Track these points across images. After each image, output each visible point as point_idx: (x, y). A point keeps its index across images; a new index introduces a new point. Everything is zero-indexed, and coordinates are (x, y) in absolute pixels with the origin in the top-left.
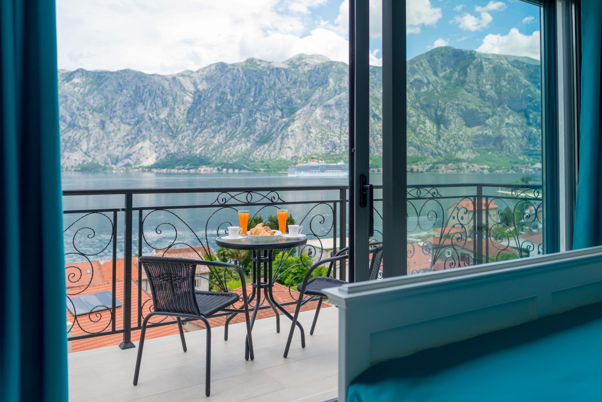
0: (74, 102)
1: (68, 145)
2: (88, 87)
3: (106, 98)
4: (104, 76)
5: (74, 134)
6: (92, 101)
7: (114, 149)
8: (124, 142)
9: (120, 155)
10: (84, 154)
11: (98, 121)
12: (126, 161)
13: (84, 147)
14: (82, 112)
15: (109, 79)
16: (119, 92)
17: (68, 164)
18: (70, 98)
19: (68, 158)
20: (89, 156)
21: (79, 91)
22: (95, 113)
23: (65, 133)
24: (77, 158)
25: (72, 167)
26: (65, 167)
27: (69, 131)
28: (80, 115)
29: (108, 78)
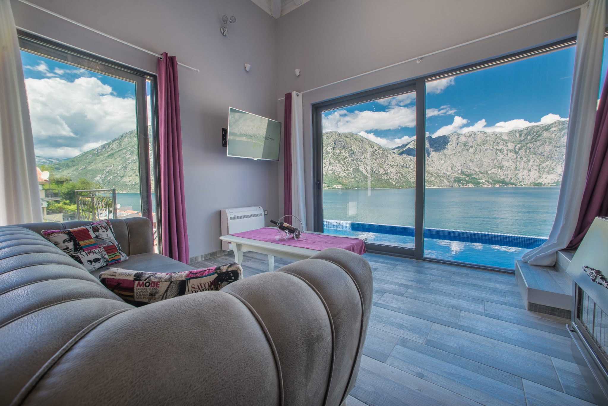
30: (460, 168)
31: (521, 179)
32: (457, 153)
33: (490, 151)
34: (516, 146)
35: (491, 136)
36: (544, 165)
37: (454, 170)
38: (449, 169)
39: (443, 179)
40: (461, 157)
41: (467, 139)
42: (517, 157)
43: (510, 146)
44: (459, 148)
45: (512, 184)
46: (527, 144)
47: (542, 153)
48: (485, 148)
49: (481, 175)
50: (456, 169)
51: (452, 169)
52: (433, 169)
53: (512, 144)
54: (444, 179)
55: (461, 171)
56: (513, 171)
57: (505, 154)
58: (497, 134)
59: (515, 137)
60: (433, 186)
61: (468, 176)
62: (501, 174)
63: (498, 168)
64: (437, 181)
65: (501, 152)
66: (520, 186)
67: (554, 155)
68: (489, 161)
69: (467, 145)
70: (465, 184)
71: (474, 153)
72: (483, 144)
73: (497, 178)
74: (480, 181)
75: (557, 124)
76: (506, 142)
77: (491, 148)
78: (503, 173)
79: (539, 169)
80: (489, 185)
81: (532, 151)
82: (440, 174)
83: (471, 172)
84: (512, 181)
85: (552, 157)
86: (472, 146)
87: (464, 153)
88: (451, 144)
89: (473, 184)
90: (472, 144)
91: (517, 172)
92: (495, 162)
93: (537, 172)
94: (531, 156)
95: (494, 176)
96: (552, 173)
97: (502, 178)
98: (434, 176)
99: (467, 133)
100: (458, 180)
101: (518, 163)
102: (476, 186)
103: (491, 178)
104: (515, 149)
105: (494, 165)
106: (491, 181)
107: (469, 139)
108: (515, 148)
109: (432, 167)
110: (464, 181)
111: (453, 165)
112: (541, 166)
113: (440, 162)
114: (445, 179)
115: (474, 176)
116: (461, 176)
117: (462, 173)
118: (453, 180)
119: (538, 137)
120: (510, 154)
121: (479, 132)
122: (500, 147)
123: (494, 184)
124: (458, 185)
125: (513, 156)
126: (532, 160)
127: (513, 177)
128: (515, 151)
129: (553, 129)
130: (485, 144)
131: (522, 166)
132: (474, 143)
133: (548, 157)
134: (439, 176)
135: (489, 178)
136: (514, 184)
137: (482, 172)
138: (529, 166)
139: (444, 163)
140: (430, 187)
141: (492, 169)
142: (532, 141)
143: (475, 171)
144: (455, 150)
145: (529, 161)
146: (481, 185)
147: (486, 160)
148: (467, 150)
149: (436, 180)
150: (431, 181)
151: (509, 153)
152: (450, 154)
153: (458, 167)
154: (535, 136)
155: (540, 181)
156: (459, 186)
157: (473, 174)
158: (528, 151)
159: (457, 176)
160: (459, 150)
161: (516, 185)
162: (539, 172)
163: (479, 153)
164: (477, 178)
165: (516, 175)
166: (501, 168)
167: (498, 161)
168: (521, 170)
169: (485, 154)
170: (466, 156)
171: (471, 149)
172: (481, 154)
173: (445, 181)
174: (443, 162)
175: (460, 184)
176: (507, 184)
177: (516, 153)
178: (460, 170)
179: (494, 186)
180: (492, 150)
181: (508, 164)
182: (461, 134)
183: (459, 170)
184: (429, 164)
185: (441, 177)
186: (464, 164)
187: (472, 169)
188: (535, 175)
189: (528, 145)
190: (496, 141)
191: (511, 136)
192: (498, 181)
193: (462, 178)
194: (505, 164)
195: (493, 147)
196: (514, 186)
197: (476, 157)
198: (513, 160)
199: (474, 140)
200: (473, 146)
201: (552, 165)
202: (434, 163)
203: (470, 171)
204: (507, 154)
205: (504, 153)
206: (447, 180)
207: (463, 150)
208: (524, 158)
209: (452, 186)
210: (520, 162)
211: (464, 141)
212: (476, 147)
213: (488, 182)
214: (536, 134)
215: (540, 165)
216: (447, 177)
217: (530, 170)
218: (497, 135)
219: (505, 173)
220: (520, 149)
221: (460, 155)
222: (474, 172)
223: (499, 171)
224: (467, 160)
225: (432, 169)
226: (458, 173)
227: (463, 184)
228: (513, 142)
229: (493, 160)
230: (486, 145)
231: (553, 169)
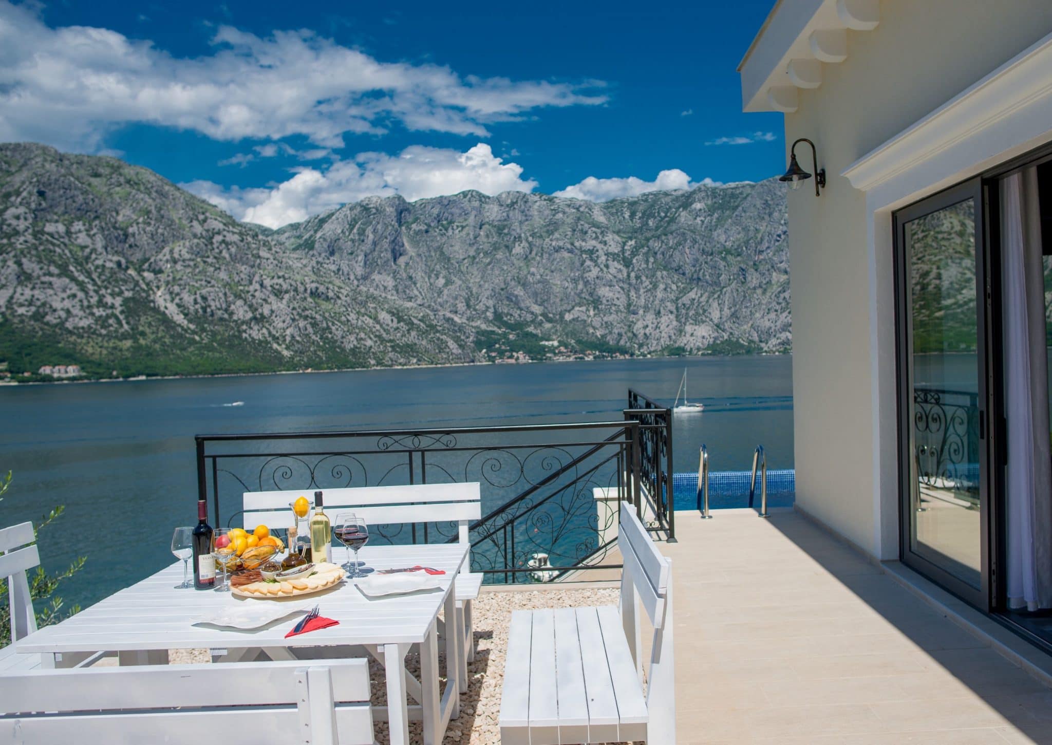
0: (696, 242)
1: (691, 313)
2: (716, 215)
3: (746, 229)
4: (741, 193)
5: (699, 295)
6: (722, 238)
7: (763, 317)
8: (779, 303)
9: (772, 325)
10: (715, 327)
11: (735, 270)
12: (784, 336)
13: (715, 315)
14: (709, 258)
15: (749, 198)
16: (766, 217)
17: (692, 345)
18: (689, 235)
19: (692, 335)
20: (724, 331)
21: (703, 222)
22: (729, 258)
23: (685, 294)
24: (706, 335)
25: (698, 349)
26: (689, 349)
27: (692, 289)
28: (706, 263)
29: (748, 195)
30: (491, 303)
31: (641, 336)
32: (482, 255)
33: (566, 255)
34: (625, 244)
35: (567, 210)
36: (686, 300)
37: (475, 310)
38: (461, 306)
39: (444, 337)
40: (492, 269)
41: (505, 214)
42: (629, 276)
43: (612, 243)
44: (485, 240)
45: (623, 351)
46: (648, 240)
47: (680, 267)
48: (554, 243)
49: (548, 325)
50: (481, 307)
51: (468, 306)
52: (415, 305)
53: (617, 238)
54: (448, 339)
55: (495, 312)
56: (624, 315)
57: (602, 266)
58: (580, 206)
59: (621, 218)
60: (415, 360)
61: (512, 327)
62: (597, 322)
63: (589, 304)
64: (429, 346)
65: (591, 260)
66: (641, 357)
67: (704, 275)
68: (567, 284)
69: (506, 231)
70: (508, 354)
71: (527, 257)
72: (547, 231)
73: (588, 333)
74: (547, 343)
75: (703, 194)
76: (602, 232)
77: (569, 246)
78: (599, 319)
79: (677, 309)
80: (569, 356)
81: (660, 261)
82: (435, 322)
83: (520, 316)
84: (622, 342)
85: (699, 279)
86: (520, 237)
87: (500, 255)
88: (463, 227)
89: (529, 352)
90: (518, 231)
91: (632, 318)
92: (580, 286)
93: (672, 317)
94: (659, 274)
95: (579, 327)
96: (703, 322)
97: (598, 334)
98: (418, 328)
99: (504, 196)
100: (486, 341)
101: (633, 293)
102: (536, 359)
103: (573, 334)
104: (623, 254)
105: (579, 295)
106: (573, 341)
107: (511, 214)
108: (623, 251)
109: (410, 299)
110: (504, 343)
111: (472, 294)
112: (680, 301)
113: (432, 281)
114: (453, 338)
115: (531, 329)
116: (495, 329)
117: (498, 317)
118: (473, 342)
119: (669, 223)
120: (615, 266)
122: (591, 244)
123: (583, 352)
124: (489, 356)
125: (620, 271)
126: (662, 286)
127: (623, 331)
128: (624, 259)
129: (698, 206)
130: (552, 233)
131: (642, 301)
132: (524, 228)
133: (692, 279)
134: (432, 327)
135: (567, 335)
136: (626, 352)
137: (551, 315)
138: (657, 302)
139: (446, 285)
140: (405, 365)
141: (573, 308)
142: (659, 232)
143: (532, 313)
144: (475, 248)
145: (655, 287)
146: (549, 355)
147: (558, 282)
148: (507, 247)
149: (424, 342)
150: (408, 345)
151: (610, 263)
152: (462, 257)
153: (486, 302)
154: (663, 219)
155: (682, 342)
156: (492, 359)
157: (527, 324)
158: (652, 260)
159: (484, 327)
160: (486, 247)
161: (632, 355)
162: (677, 317)
163: (538, 258)
164: (535, 336)
165: (630, 326)
166: (596, 302)
167: (586, 283)
168: (641, 312)
169: (555, 263)
170: (505, 268)
171: (517, 244)
172: (544, 261)
173: (452, 344)
174: (441, 281)
175: (493, 354)
176: (611, 351)
177: (627, 263)
178: (492, 310)
179: (581, 358)
180: (571, 251)
181: (611, 294)
182: (489, 198)
183: (488, 308)
184: (400, 288)
185: (438, 331)
186: (502, 289)
187: (522, 305)
188: (671, 327)
189: (651, 243)
190: (580, 227)
191: (612, 214)
192: (591, 343)
193: (498, 334)
194: (604, 292)
195: (572, 244)
196: (627, 357)
197: (533, 270)
198: (621, 284)
199: (524, 218)
200: (523, 235)
201: (701, 300)
202: (415, 284)
203: (518, 312)
204: (607, 266)
205: (599, 261)
206: (457, 340)
207: (496, 247)
208: (644, 278)
209: (473, 361)
210: (637, 290)
211: (499, 218)
212: (530, 239)
213: (566, 347)
214: (666, 216)
215: (677, 299)
216: (457, 331)
217: (659, 312)
218: (581, 209)
219: (605, 319)
220: (634, 253)
221: (489, 264)
222: (529, 317)
223: (592, 313)
224: (509, 278)
225: (409, 305)
226: (486, 320)
227: (501, 353)
228: (618, 232)
229: (575, 281)
230: (556, 235)
231: (705, 311)
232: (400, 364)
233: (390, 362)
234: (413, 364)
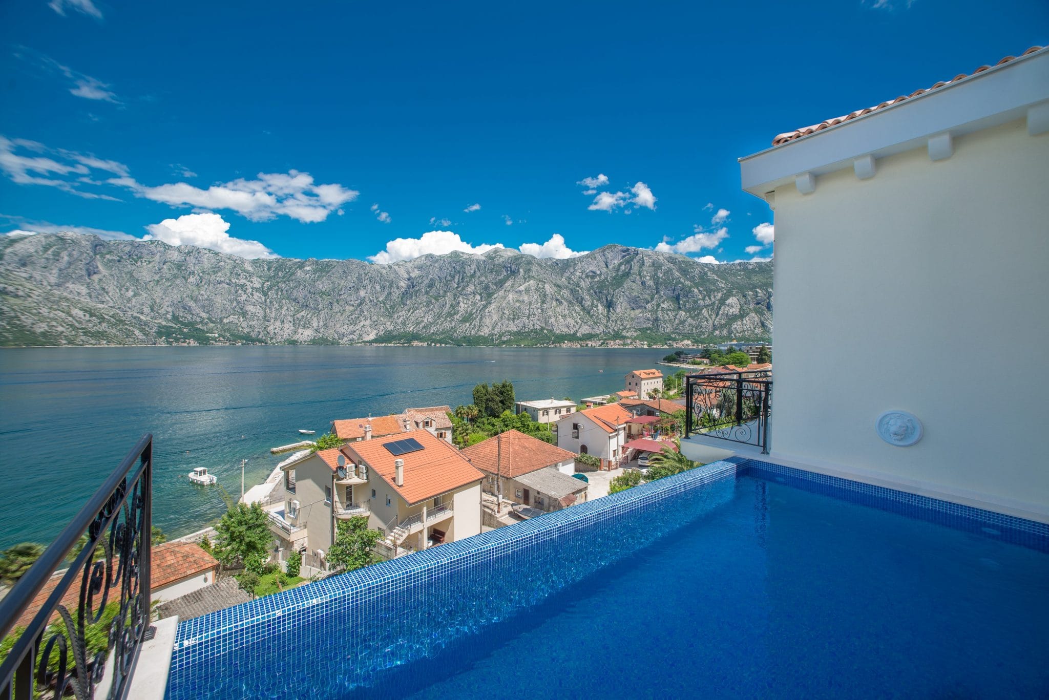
0: (306, 287)
1: (302, 323)
2: (317, 274)
3: (333, 283)
4: (332, 265)
5: (306, 314)
6: (321, 286)
7: (341, 327)
8: (349, 321)
9: (345, 331)
10: (315, 331)
11: (327, 302)
12: (351, 337)
13: (315, 325)
14: (313, 296)
15: (336, 268)
16: (344, 278)
17: (302, 340)
18: (302, 283)
19: (302, 334)
20: (319, 333)
21: (310, 277)
22: (324, 296)
23: (299, 313)
24: (310, 334)
25: (305, 342)
26: (300, 342)
27: (303, 311)
28: (311, 298)
29: (335, 266)
30: (170, 309)
31: (272, 334)
32: (164, 280)
33: (226, 286)
34: (264, 283)
35: (227, 261)
36: (299, 316)
37: (157, 313)
38: (147, 310)
39: (131, 328)
40: (172, 289)
41: (183, 258)
42: (266, 301)
43: (256, 282)
44: (167, 271)
45: (261, 341)
46: (278, 283)
47: (296, 299)
48: (217, 279)
49: (212, 325)
50: (162, 311)
51: (152, 310)
52: (106, 307)
53: (259, 280)
54: (135, 330)
55: (173, 315)
56: (262, 321)
57: (249, 294)
58: (236, 260)
59: (262, 269)
60: (105, 342)
61: (186, 325)
62: (245, 325)
63: (240, 315)
64: (118, 333)
65: (242, 290)
66: (272, 345)
67: (310, 304)
68: (225, 302)
69: (183, 268)
70: (182, 340)
71: (198, 285)
72: (213, 271)
73: (238, 331)
74: (210, 335)
75: (311, 263)
76: (250, 276)
77: (228, 281)
78: (246, 323)
79: (294, 320)
80: (226, 343)
81: (285, 294)
82: (124, 318)
83: (192, 319)
84: (260, 336)
85: (307, 306)
86: (194, 272)
87: (178, 281)
88: (150, 262)
89: (197, 339)
90: (193, 269)
91: (267, 323)
92: (235, 304)
93: (291, 324)
94: (284, 301)
95: (232, 326)
96: (309, 328)
97: (245, 331)
98: (109, 321)
99: (183, 247)
100: (166, 332)
101: (268, 310)
102: (203, 344)
103: (229, 330)
104: (263, 289)
105: (233, 309)
106: (228, 335)
107: (188, 258)
108: (263, 287)
109: (103, 302)
110: (179, 334)
111: (155, 302)
112: (295, 316)
113: (122, 292)
114: (138, 329)
115: (200, 326)
116: (173, 325)
117: (175, 318)
118: (155, 332)
119: (291, 275)
120: (257, 295)
121: (205, 249)
122: (242, 281)
123: (234, 340)
124: (167, 341)
125: (260, 298)
126: (285, 308)
127: (261, 330)
128: (263, 292)
129: (308, 268)
130: (217, 272)
131: (273, 315)
132: (197, 267)
133: (303, 305)
134: (122, 322)
135: (224, 331)
136: (263, 342)
137: (214, 319)
138: (282, 316)
139: (135, 296)
140: (96, 344)
141: (229, 316)
142: (285, 280)
143: (201, 317)
144: (159, 275)
145: (281, 308)
146: (211, 342)
147: (219, 300)
148: (184, 277)
149: (114, 331)
150: (99, 332)
151: (254, 293)
152: (148, 280)
153: (166, 308)
154: (287, 273)
155: (295, 338)
156: (168, 342)
157: (197, 323)
158: (280, 293)
159: (164, 323)
160: (168, 276)
161: (266, 343)
162: (293, 324)
163: (206, 286)
164: (203, 330)
165: (265, 328)
166: (244, 314)
167: (238, 303)
168: (272, 321)
169: (218, 290)
170: (182, 289)
171: (191, 277)
172: (210, 288)
173: (137, 332)
174: (130, 293)
175: (171, 340)
176: (253, 341)
177: (265, 294)
178: (171, 313)
179: (233, 344)
180: (229, 284)
181: (254, 310)
182: (172, 247)
183: (167, 312)
184: (93, 294)
185: (127, 324)
186: (179, 302)
187: (194, 312)
188: (290, 329)
189: (280, 284)
190: (235, 271)
191: (257, 267)
192: (240, 336)
193: (175, 328)
194: (250, 308)
195: (230, 280)
196: (263, 344)
197: (202, 292)
198: (261, 305)
199: (197, 262)
200: (196, 272)
201: (308, 316)
202: (107, 293)
203: (191, 316)
204: (252, 295)
205: (247, 291)
206: (142, 330)
207: (175, 277)
208: (275, 303)
209: (155, 344)
210: (270, 309)
211: (178, 259)
212: (201, 274)
213: (224, 337)
214: (289, 271)
215: (294, 315)
216: (143, 326)
217: (283, 321)
218: (237, 262)
219: (250, 323)
220: (270, 288)
221: (170, 286)
222: (198, 320)
223: (241, 319)
224: (185, 296)
225: (101, 306)
226: (166, 319)
227: (177, 340)
228: (260, 277)
229: (231, 301)
230: (220, 274)
231: (309, 322)
232: (91, 344)
233: (81, 343)
234: (103, 344)
